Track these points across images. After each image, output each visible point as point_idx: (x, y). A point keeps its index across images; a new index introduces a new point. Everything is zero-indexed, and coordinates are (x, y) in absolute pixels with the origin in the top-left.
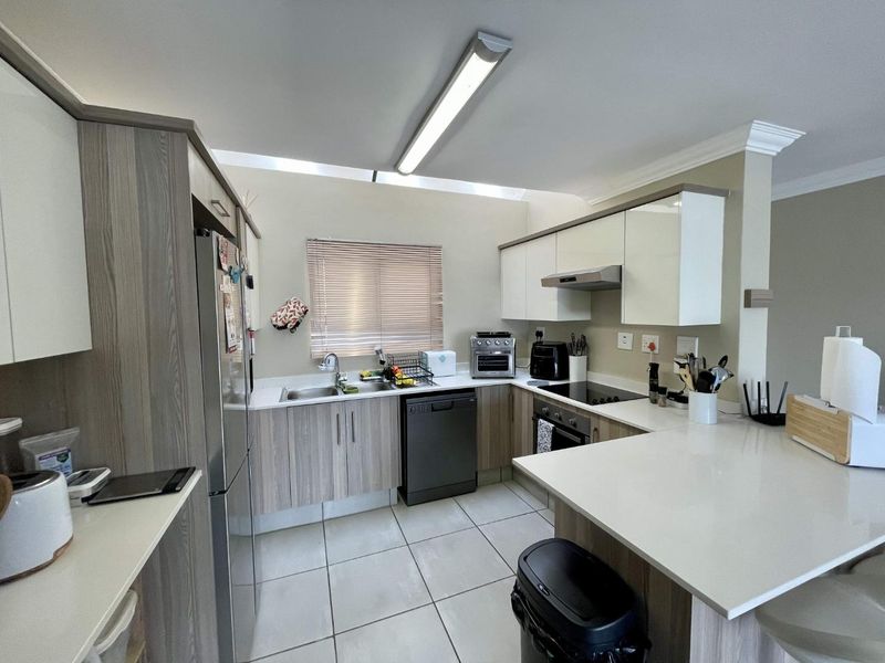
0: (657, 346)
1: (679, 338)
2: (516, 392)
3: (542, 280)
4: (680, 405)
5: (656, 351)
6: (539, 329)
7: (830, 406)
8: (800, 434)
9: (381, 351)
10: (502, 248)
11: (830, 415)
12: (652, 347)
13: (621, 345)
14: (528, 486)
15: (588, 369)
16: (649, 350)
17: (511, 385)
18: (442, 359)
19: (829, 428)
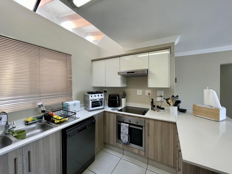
0: (150, 94)
1: (157, 91)
2: (107, 114)
3: (118, 72)
4: (162, 110)
5: (150, 95)
6: (105, 90)
7: (212, 107)
8: (198, 114)
9: (42, 105)
10: (93, 61)
11: (212, 109)
12: (149, 94)
13: (138, 94)
14: (112, 148)
15: (126, 102)
16: (148, 95)
17: (105, 112)
18: (75, 105)
19: (212, 112)
